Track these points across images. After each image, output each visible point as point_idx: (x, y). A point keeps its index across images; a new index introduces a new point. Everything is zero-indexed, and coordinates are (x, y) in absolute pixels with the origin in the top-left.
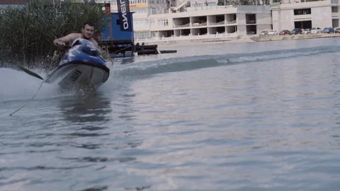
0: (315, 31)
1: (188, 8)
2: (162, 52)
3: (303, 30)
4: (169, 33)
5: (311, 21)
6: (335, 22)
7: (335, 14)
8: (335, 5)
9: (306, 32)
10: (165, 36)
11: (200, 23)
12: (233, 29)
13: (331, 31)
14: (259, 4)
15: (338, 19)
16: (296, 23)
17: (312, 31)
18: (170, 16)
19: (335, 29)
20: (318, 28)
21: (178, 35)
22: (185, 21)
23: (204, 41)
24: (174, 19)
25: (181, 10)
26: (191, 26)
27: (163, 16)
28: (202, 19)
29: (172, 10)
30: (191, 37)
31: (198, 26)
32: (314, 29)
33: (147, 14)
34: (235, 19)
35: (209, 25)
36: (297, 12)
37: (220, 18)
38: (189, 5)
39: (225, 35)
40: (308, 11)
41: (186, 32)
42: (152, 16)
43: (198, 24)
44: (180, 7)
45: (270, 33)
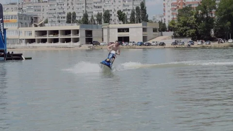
0: (132, 44)
1: (46, 24)
2: (26, 59)
3: (123, 42)
4: (32, 41)
5: (129, 37)
6: (145, 38)
7: (145, 33)
8: (145, 27)
9: (125, 44)
10: (29, 43)
11: (54, 35)
12: (76, 40)
13: (142, 44)
14: (95, 24)
15: (146, 37)
16: (119, 37)
17: (129, 44)
18: (33, 29)
19: (144, 43)
20: (133, 42)
21: (39, 42)
22: (44, 33)
23: (56, 47)
24: (36, 31)
25: (41, 25)
26: (48, 37)
27: (28, 29)
28: (55, 32)
29: (34, 25)
30: (47, 44)
31: (52, 37)
32: (131, 42)
33: (17, 27)
34: (78, 33)
35: (60, 37)
36: (120, 30)
37: (67, 32)
38: (46, 22)
39: (71, 44)
40: (127, 30)
41: (44, 41)
42: (20, 28)
43: (52, 35)
44: (40, 23)
45: (101, 44)
